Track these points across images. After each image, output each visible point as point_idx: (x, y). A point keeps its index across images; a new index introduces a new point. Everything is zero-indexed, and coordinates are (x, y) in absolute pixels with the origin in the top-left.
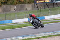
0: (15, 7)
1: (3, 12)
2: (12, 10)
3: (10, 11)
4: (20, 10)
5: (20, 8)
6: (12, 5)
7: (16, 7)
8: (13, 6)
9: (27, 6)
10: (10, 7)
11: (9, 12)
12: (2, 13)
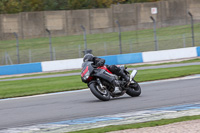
0: (154, 11)
1: (114, 26)
2: (142, 21)
3: (135, 22)
4: (170, 20)
5: (168, 12)
6: (142, 5)
7: (155, 9)
8: (145, 6)
9: (192, 6)
10: (138, 10)
11: (133, 27)
12: (110, 30)
